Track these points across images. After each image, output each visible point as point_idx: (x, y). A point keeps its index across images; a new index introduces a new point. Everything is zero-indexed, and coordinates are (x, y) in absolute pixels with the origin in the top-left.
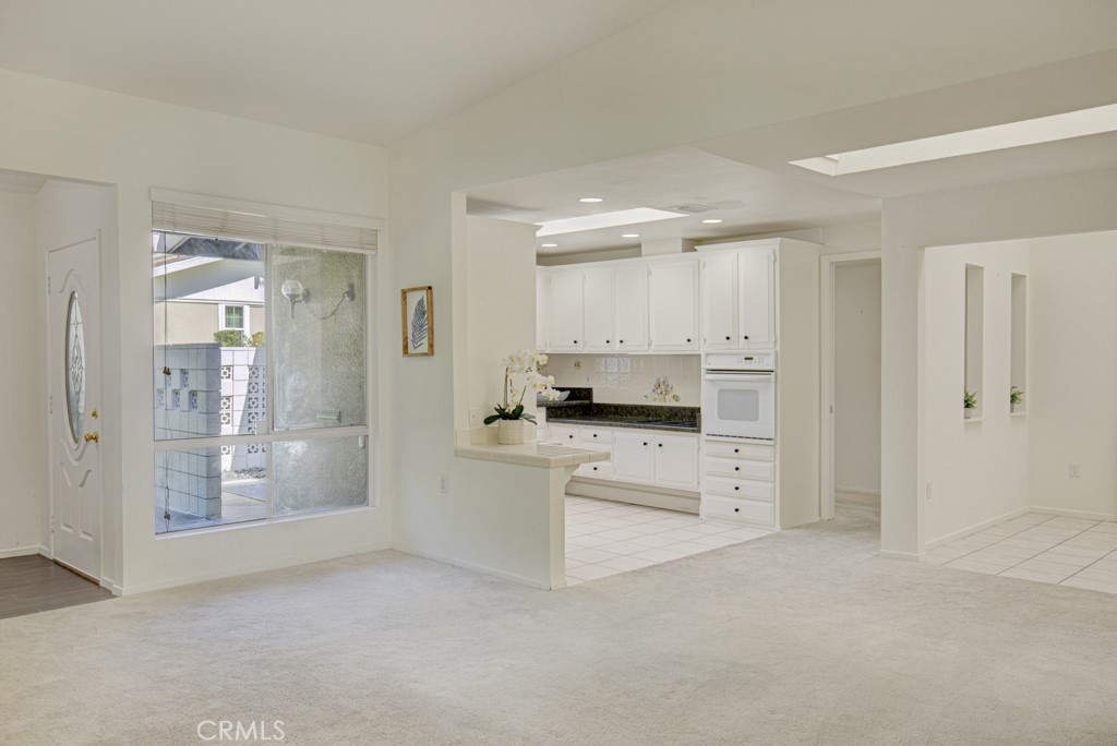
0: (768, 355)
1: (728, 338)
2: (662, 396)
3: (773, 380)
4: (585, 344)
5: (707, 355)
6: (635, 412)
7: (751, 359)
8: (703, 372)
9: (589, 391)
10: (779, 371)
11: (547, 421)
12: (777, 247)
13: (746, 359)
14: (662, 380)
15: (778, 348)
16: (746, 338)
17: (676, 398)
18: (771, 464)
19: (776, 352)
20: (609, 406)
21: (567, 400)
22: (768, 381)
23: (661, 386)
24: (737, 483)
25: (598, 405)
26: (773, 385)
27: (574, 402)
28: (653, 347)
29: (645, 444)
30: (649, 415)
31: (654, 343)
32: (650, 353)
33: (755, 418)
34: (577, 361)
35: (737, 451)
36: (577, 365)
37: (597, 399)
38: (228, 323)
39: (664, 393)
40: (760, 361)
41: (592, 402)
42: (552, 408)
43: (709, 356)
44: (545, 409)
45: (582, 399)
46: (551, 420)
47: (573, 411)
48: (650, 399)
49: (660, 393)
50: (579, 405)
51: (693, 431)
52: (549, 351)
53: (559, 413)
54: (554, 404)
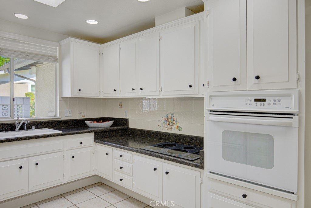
1: (234, 79)
2: (170, 126)
4: (120, 92)
5: (211, 97)
6: (152, 135)
7: (263, 100)
8: (206, 113)
9: (126, 121)
11: (95, 141)
13: (256, 100)
14: (169, 116)
15: (302, 88)
16: (258, 78)
17: (179, 128)
19: (300, 93)
20: (137, 130)
21: (111, 126)
22: (289, 126)
23: (169, 120)
25: (131, 129)
26: (296, 130)
27: (115, 128)
28: (162, 93)
29: (155, 169)
30: (161, 139)
32: (161, 96)
33: (270, 164)
34: (121, 102)
36: (121, 105)
37: (131, 125)
38: (32, 90)
39: (171, 124)
40: (277, 102)
41: (128, 127)
42: (99, 132)
43: (213, 98)
44: (93, 133)
45: (123, 126)
46: (96, 140)
47: (115, 133)
48: (162, 128)
49: (169, 124)
50: (119, 130)
51: (196, 166)
52: (101, 97)
53: (104, 135)
54: (100, 130)
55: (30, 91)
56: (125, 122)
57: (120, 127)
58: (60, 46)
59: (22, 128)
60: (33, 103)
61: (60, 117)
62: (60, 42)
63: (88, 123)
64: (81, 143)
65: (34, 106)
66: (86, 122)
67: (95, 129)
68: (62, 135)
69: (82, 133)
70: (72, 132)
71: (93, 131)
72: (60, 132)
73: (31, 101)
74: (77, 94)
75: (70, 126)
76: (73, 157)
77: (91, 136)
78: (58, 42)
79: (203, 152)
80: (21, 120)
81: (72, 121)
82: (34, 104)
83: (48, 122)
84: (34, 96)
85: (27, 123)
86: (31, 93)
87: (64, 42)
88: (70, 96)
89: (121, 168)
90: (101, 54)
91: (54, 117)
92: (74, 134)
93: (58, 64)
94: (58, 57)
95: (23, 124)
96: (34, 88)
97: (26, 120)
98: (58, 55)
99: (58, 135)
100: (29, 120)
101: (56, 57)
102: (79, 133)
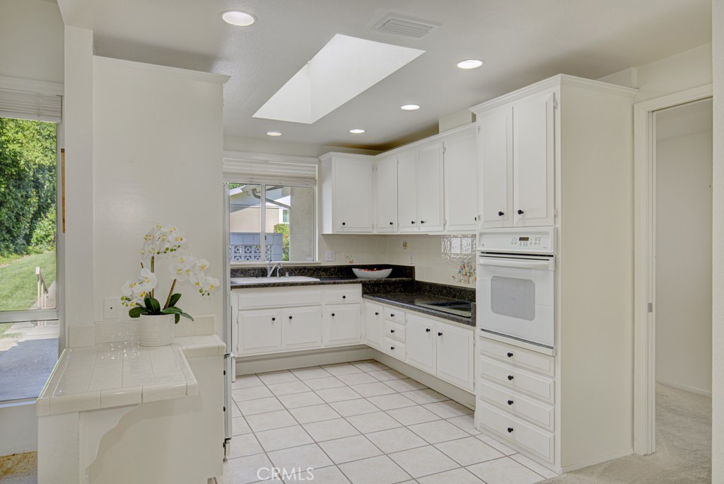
0: (547, 233)
1: (501, 214)
2: (466, 278)
3: (552, 268)
4: (399, 225)
5: (480, 234)
7: (527, 239)
8: (478, 255)
9: (412, 269)
10: (560, 256)
11: (363, 297)
12: (557, 89)
13: (521, 239)
14: (467, 262)
15: (559, 225)
16: (520, 212)
18: (552, 380)
19: (556, 231)
20: (426, 284)
21: (388, 277)
22: (546, 268)
23: (466, 268)
24: (511, 395)
25: (418, 282)
26: (552, 274)
27: (394, 279)
28: (447, 227)
29: (428, 330)
31: (448, 223)
32: (445, 233)
33: (530, 316)
34: (405, 241)
35: (510, 355)
36: (405, 245)
37: (418, 278)
38: (285, 220)
39: (468, 274)
40: (537, 242)
41: (413, 280)
42: (368, 285)
43: (484, 236)
44: (361, 285)
45: (407, 277)
46: (365, 295)
47: (393, 287)
48: (457, 280)
49: (466, 275)
50: (400, 282)
51: (468, 323)
52: (375, 232)
53: (376, 289)
54: (369, 281)
55: (281, 222)
56: (410, 271)
57: (401, 279)
58: (320, 161)
59: (274, 275)
60: (286, 242)
61: (320, 262)
62: (320, 157)
63: (356, 271)
64: (344, 297)
65: (288, 248)
66: (353, 269)
67: (364, 280)
68: (319, 284)
69: (345, 283)
70: (332, 281)
71: (361, 282)
72: (318, 280)
73: (284, 239)
74: (341, 230)
75: (332, 275)
76: (333, 315)
77: (358, 289)
78: (317, 157)
79: (475, 305)
80: (273, 264)
81: (335, 267)
82: (288, 244)
83: (305, 268)
84: (288, 230)
85: (279, 268)
86: (283, 225)
87: (324, 158)
88: (330, 232)
89: (392, 331)
90: (374, 169)
91: (312, 262)
92: (335, 283)
93: (316, 188)
94: (317, 178)
95: (276, 269)
96: (288, 216)
97: (279, 264)
98: (317, 176)
99: (315, 284)
100: (283, 264)
101: (314, 178)
102: (341, 283)
